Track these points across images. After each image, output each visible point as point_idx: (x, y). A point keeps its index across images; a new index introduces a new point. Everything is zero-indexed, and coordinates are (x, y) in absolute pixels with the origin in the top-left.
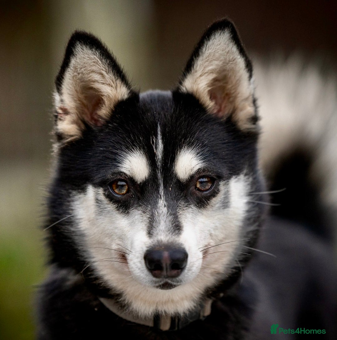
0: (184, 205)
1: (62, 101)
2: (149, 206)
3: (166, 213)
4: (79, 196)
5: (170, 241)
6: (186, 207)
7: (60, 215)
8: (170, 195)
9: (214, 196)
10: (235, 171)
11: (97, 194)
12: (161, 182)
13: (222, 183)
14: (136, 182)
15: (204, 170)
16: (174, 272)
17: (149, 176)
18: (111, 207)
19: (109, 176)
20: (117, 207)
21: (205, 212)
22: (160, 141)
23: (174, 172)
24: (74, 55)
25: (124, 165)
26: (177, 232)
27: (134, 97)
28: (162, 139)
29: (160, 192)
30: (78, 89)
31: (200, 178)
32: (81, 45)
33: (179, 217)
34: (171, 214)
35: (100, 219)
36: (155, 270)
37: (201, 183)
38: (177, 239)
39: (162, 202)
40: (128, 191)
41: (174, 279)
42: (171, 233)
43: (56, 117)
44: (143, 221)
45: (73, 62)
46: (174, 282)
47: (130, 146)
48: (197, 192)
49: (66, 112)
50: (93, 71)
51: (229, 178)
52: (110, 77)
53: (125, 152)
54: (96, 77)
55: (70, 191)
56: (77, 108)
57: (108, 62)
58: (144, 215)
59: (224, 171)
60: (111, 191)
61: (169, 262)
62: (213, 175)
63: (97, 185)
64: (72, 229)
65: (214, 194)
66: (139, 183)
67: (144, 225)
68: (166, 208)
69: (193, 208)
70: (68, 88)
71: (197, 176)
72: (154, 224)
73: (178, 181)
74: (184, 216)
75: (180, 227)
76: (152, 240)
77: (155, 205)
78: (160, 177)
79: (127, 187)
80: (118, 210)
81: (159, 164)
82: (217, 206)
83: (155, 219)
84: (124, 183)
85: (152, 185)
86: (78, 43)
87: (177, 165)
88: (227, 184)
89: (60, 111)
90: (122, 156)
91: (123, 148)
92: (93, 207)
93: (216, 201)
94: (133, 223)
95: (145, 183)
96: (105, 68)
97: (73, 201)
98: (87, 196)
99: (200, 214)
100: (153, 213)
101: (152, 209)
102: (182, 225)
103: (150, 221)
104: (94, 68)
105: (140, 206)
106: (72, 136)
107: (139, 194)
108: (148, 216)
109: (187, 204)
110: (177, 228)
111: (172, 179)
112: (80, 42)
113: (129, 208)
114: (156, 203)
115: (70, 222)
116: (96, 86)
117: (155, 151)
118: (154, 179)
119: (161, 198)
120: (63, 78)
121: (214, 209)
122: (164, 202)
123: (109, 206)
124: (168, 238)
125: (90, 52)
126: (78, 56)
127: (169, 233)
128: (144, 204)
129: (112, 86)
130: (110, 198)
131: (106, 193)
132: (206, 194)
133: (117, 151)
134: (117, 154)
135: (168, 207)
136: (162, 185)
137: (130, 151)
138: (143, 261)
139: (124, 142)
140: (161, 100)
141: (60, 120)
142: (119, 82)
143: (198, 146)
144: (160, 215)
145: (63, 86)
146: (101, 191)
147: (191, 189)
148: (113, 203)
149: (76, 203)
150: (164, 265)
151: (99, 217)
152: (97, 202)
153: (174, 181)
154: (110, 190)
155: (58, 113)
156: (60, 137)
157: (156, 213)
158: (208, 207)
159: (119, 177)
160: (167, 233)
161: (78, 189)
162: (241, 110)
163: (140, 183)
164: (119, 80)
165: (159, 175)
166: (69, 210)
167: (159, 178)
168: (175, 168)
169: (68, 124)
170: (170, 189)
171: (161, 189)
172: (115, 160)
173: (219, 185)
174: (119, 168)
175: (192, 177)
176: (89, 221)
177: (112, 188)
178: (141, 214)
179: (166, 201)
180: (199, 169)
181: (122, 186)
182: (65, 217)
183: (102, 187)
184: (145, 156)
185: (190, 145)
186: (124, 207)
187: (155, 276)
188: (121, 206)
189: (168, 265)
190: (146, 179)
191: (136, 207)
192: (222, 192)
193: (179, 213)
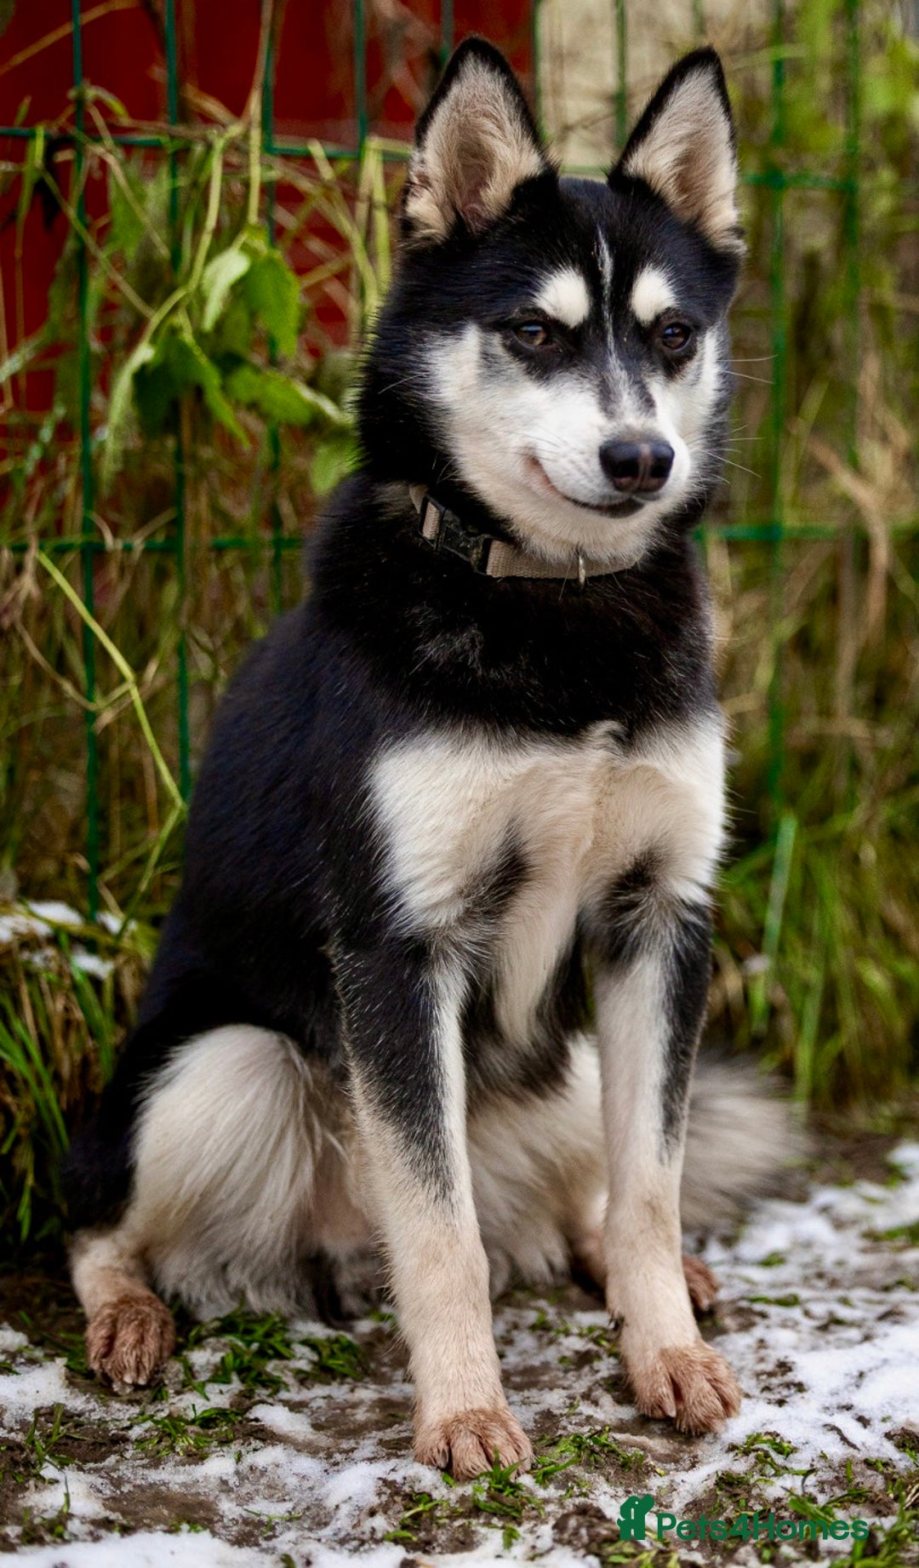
0: (648, 368)
1: (423, 162)
2: (593, 367)
3: (626, 379)
5: (643, 426)
6: (652, 372)
7: (402, 369)
8: (624, 350)
9: (687, 359)
10: (710, 317)
11: (485, 343)
12: (609, 327)
13: (699, 338)
14: (567, 327)
15: (676, 313)
17: (590, 315)
18: (515, 368)
19: (516, 313)
20: (527, 368)
21: (673, 385)
22: (606, 253)
23: (630, 308)
24: (458, 78)
25: (545, 295)
26: (650, 410)
28: (611, 249)
29: (608, 343)
32: (475, 61)
33: (647, 386)
34: (636, 382)
35: (487, 389)
36: (619, 476)
38: (652, 424)
39: (614, 362)
40: (545, 342)
42: (643, 414)
43: (407, 189)
44: (585, 391)
45: (455, 90)
47: (554, 262)
48: (665, 348)
49: (425, 183)
50: (486, 115)
51: (704, 329)
52: (513, 128)
53: (546, 270)
54: (489, 125)
55: (425, 331)
58: (585, 381)
59: (700, 315)
60: (517, 340)
61: (650, 462)
62: (687, 324)
63: (489, 327)
64: (426, 397)
65: (689, 354)
66: (570, 327)
67: (588, 398)
68: (623, 372)
69: (660, 377)
71: (666, 323)
72: (612, 396)
73: (638, 325)
74: (652, 387)
75: (652, 402)
76: (615, 424)
77: (603, 365)
78: (607, 317)
79: (542, 336)
80: (529, 373)
81: (606, 292)
82: (687, 377)
83: (610, 388)
84: (539, 328)
85: (594, 330)
86: (471, 55)
87: (634, 297)
88: (703, 341)
89: (416, 180)
90: (541, 277)
91: (542, 263)
92: (473, 365)
93: (690, 368)
94: (560, 396)
95: (582, 327)
96: (509, 112)
97: (429, 349)
99: (667, 390)
100: (601, 378)
101: (599, 372)
102: (653, 399)
103: (601, 391)
104: (489, 108)
105: (575, 366)
107: (571, 348)
108: (596, 383)
109: (652, 367)
110: (648, 403)
111: (626, 322)
112: (475, 54)
113: (550, 370)
114: (604, 361)
115: (424, 385)
117: (600, 271)
118: (596, 321)
119: (611, 354)
120: (432, 118)
121: (685, 380)
122: (618, 361)
123: (512, 366)
124: (641, 422)
126: (465, 83)
127: (640, 413)
128: (583, 364)
130: (515, 351)
131: (508, 343)
132: (677, 354)
133: (533, 269)
134: (531, 273)
135: (628, 369)
136: (611, 330)
137: (556, 269)
139: (546, 251)
141: (414, 195)
142: (527, 143)
143: (670, 267)
144: (619, 381)
145: (429, 134)
146: (496, 339)
147: (657, 341)
148: (519, 361)
149: (435, 353)
150: (641, 468)
151: (485, 386)
152: (484, 359)
153: (631, 325)
154: (515, 338)
155: (411, 183)
157: (610, 378)
158: (678, 376)
159: (535, 317)
160: (638, 413)
161: (443, 329)
162: (713, 215)
163: (575, 327)
165: (606, 314)
166: (419, 363)
167: (605, 319)
168: (632, 300)
169: (426, 204)
170: (625, 339)
171: (610, 338)
172: (529, 285)
173: (696, 341)
174: (535, 300)
175: (658, 319)
176: (462, 389)
177: (517, 333)
178: (577, 379)
179: (621, 360)
180: (668, 309)
181: (535, 333)
182: (412, 375)
183: (499, 331)
184: (582, 279)
185: (657, 264)
186: (542, 367)
187: (618, 487)
188: (534, 368)
189: (648, 468)
190: (584, 320)
191: (568, 368)
192: (699, 354)
193: (645, 380)
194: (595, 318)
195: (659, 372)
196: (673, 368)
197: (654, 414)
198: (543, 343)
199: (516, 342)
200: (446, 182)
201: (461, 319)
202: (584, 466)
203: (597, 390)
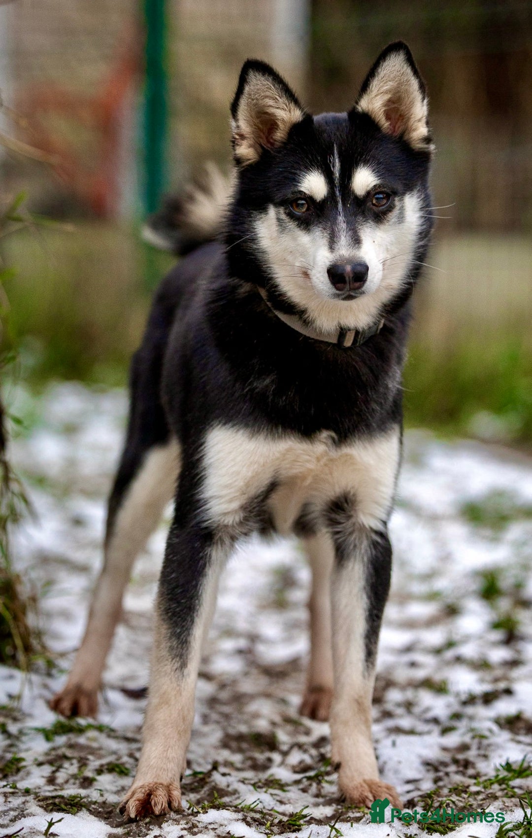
0: (362, 220)
1: (238, 127)
2: (329, 223)
3: (346, 228)
4: (260, 217)
5: (351, 255)
6: (365, 222)
7: (243, 232)
8: (348, 212)
9: (390, 211)
10: (409, 188)
11: (278, 213)
12: (339, 199)
13: (397, 199)
14: (316, 200)
15: (380, 186)
16: (357, 284)
17: (328, 194)
18: (291, 225)
19: (290, 196)
20: (298, 225)
21: (382, 227)
22: (337, 160)
23: (352, 189)
24: (248, 82)
25: (303, 185)
26: (357, 245)
27: (307, 119)
28: (339, 157)
29: (339, 208)
30: (253, 114)
31: (376, 194)
32: (254, 72)
33: (358, 231)
34: (352, 229)
36: (338, 283)
37: (377, 199)
38: (357, 253)
39: (341, 219)
40: (308, 210)
41: (357, 291)
42: (351, 248)
43: (233, 142)
44: (324, 237)
45: (247, 89)
46: (357, 294)
47: (307, 168)
48: (374, 207)
49: (242, 137)
50: (266, 97)
51: (404, 194)
52: (283, 101)
53: (304, 171)
54: (271, 102)
55: (251, 211)
56: (253, 132)
57: (281, 86)
58: (325, 232)
59: (399, 187)
61: (351, 275)
62: (388, 191)
63: (277, 205)
64: (255, 246)
65: (390, 209)
66: (318, 201)
67: (325, 241)
68: (345, 224)
69: (371, 223)
70: (243, 114)
71: (373, 193)
72: (335, 239)
73: (356, 198)
74: (362, 231)
75: (360, 240)
76: (334, 255)
77: (334, 222)
79: (306, 206)
80: (299, 227)
81: (337, 181)
82: (393, 220)
83: (336, 234)
84: (303, 202)
85: (331, 202)
86: (251, 70)
87: (354, 183)
88: (401, 200)
89: (237, 137)
90: (302, 175)
91: (302, 168)
92: (275, 226)
93: (393, 216)
94: (314, 240)
95: (325, 201)
96: (278, 93)
97: (255, 221)
98: (268, 216)
99: (378, 229)
100: (333, 229)
101: (332, 226)
102: (361, 239)
103: (330, 236)
104: (268, 93)
105: (320, 223)
106: (249, 160)
107: (318, 212)
108: (329, 232)
109: (365, 219)
110: (357, 241)
111: (349, 196)
112: (253, 69)
113: (310, 225)
114: (336, 219)
115: (253, 240)
116: (271, 110)
117: (333, 170)
118: (332, 197)
119: (340, 215)
120: (238, 105)
121: (391, 223)
122: (343, 218)
124: (349, 253)
125: (263, 79)
126: (252, 83)
127: (350, 248)
128: (324, 221)
129: (285, 110)
130: (291, 216)
131: (287, 211)
132: (383, 209)
133: (296, 171)
134: (295, 174)
135: (348, 223)
136: (341, 202)
137: (308, 171)
138: (326, 275)
139: (303, 162)
140: (336, 121)
141: (238, 145)
142: (292, 106)
143: (374, 163)
144: (341, 230)
145: (238, 113)
146: (282, 210)
147: (368, 204)
148: (294, 221)
149: (258, 223)
150: (347, 279)
151: (282, 236)
152: (279, 221)
153: (352, 197)
154: (291, 208)
155: (235, 138)
156: (238, 161)
157: (336, 229)
158: (385, 221)
159: (300, 196)
160: (348, 247)
161: (259, 210)
162: (414, 130)
163: (320, 201)
164: (292, 103)
165: (338, 193)
166: (251, 228)
167: (337, 196)
168: (353, 185)
169: (246, 148)
170: (349, 205)
171: (340, 206)
172: (294, 180)
173: (394, 200)
174: (299, 187)
175: (369, 192)
176: (271, 239)
177: (292, 206)
178: (321, 231)
179: (345, 217)
180: (375, 186)
181: (302, 205)
182: (248, 235)
183: (283, 206)
184: (323, 176)
185: (366, 162)
186: (305, 224)
187: (337, 289)
188: (301, 224)
189: (351, 278)
190: (325, 197)
191: (317, 224)
192: (397, 208)
193: (358, 228)
194: (331, 195)
196: (381, 218)
197: (359, 248)
199: (291, 211)
200: (254, 134)
201: (266, 204)
202: (323, 279)
203: (328, 237)
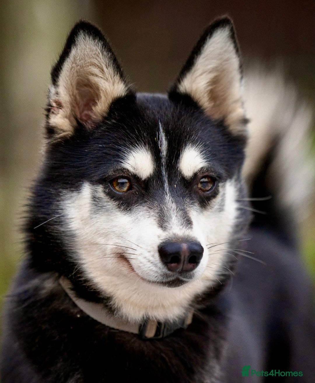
0: (189, 202)
1: (57, 93)
2: (156, 202)
3: (175, 208)
4: (71, 195)
5: (185, 234)
6: (191, 204)
7: (48, 214)
8: (175, 192)
9: (214, 197)
10: (229, 175)
11: (94, 192)
12: (166, 179)
14: (141, 179)
15: (207, 170)
16: (190, 266)
17: (153, 173)
18: (111, 204)
19: (111, 173)
20: (119, 204)
21: (207, 213)
23: (179, 169)
24: (75, 45)
25: (129, 162)
26: (189, 226)
28: (166, 136)
29: (165, 188)
30: (74, 84)
31: (203, 177)
32: (84, 35)
33: (188, 212)
34: (181, 210)
35: (95, 217)
37: (202, 183)
38: (192, 233)
39: (168, 198)
40: (130, 188)
42: (185, 227)
43: (49, 110)
44: (150, 216)
45: (74, 52)
47: (133, 144)
48: (200, 192)
49: (60, 105)
50: (92, 64)
51: (226, 180)
52: (109, 71)
53: (128, 147)
55: (60, 190)
57: (110, 55)
58: (151, 211)
60: (112, 189)
61: (187, 254)
62: (215, 175)
63: (94, 182)
64: (62, 229)
65: (215, 194)
66: (143, 179)
67: (152, 220)
68: (174, 204)
69: (197, 207)
70: (65, 79)
71: (200, 175)
72: (165, 219)
73: (183, 179)
74: (191, 212)
76: (167, 233)
77: (162, 200)
78: (165, 174)
79: (128, 185)
80: (119, 208)
81: (164, 161)
82: (216, 207)
83: (165, 213)
84: (125, 181)
85: (157, 181)
86: (81, 32)
87: (182, 163)
88: (224, 186)
89: (54, 104)
90: (126, 152)
91: (127, 144)
92: (88, 205)
93: (216, 202)
94: (137, 220)
95: (150, 179)
97: (63, 200)
98: (81, 195)
99: (201, 214)
100: (161, 207)
101: (160, 205)
102: (192, 220)
103: (160, 215)
104: (94, 61)
105: (146, 202)
106: (64, 131)
107: (143, 191)
108: (157, 211)
109: (192, 201)
110: (188, 222)
111: (176, 176)
112: (84, 31)
113: (132, 205)
114: (163, 198)
115: (60, 222)
116: (95, 80)
117: (160, 148)
119: (167, 194)
120: (61, 69)
121: (213, 210)
122: (171, 198)
124: (183, 231)
125: (92, 43)
126: (79, 47)
127: (183, 227)
128: (150, 201)
129: (110, 82)
130: (112, 195)
131: (107, 191)
132: (208, 194)
133: (120, 147)
134: (119, 150)
135: (176, 203)
136: (167, 182)
137: (134, 147)
138: (157, 255)
139: (128, 138)
141: (53, 113)
142: (117, 78)
143: (201, 144)
145: (60, 78)
146: (100, 189)
147: (194, 187)
148: (114, 200)
149: (66, 202)
150: (183, 257)
152: (94, 200)
153: (179, 178)
154: (111, 187)
155: (51, 106)
156: (51, 131)
157: (165, 208)
158: (208, 207)
160: (181, 227)
161: (70, 188)
163: (145, 180)
164: (118, 75)
166: (58, 210)
167: (163, 175)
168: (180, 165)
169: (60, 118)
170: (175, 186)
171: (166, 185)
173: (219, 186)
174: (123, 164)
175: (195, 175)
176: (82, 221)
177: (112, 185)
178: (147, 210)
179: (173, 197)
180: (202, 168)
181: (123, 184)
182: (54, 216)
183: (102, 184)
184: (150, 153)
185: (194, 143)
186: (127, 204)
187: (169, 269)
188: (122, 204)
189: (186, 257)
190: (150, 175)
191: (141, 203)
192: (221, 194)
193: (186, 209)
194: (157, 175)
195: (196, 204)
196: (205, 203)
197: (191, 228)
198: (128, 190)
199: (112, 191)
200: (71, 104)
201: (80, 181)
202: (152, 259)
203: (157, 215)
